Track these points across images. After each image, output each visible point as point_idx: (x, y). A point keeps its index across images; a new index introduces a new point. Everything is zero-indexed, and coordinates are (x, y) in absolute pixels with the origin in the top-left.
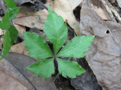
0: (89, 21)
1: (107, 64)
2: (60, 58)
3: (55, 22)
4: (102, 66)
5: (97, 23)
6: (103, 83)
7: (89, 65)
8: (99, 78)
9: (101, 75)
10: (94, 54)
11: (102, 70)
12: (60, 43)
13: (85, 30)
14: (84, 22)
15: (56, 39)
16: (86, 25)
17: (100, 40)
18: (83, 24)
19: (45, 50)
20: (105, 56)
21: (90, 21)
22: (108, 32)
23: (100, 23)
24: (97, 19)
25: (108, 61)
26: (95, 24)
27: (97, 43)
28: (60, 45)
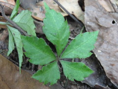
0: (93, 11)
1: (115, 55)
2: (63, 59)
3: (55, 21)
4: (110, 57)
5: (102, 13)
6: (111, 75)
7: (96, 56)
8: (106, 69)
9: (108, 66)
10: (100, 45)
11: (109, 61)
12: (63, 43)
13: (90, 21)
14: (89, 13)
15: (58, 39)
16: (91, 15)
17: (106, 31)
18: (88, 15)
19: (47, 54)
20: (112, 47)
21: (95, 12)
22: (114, 22)
23: (105, 14)
24: (101, 10)
25: (115, 52)
26: (100, 14)
27: (103, 34)
28: (62, 45)
